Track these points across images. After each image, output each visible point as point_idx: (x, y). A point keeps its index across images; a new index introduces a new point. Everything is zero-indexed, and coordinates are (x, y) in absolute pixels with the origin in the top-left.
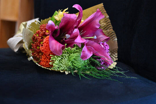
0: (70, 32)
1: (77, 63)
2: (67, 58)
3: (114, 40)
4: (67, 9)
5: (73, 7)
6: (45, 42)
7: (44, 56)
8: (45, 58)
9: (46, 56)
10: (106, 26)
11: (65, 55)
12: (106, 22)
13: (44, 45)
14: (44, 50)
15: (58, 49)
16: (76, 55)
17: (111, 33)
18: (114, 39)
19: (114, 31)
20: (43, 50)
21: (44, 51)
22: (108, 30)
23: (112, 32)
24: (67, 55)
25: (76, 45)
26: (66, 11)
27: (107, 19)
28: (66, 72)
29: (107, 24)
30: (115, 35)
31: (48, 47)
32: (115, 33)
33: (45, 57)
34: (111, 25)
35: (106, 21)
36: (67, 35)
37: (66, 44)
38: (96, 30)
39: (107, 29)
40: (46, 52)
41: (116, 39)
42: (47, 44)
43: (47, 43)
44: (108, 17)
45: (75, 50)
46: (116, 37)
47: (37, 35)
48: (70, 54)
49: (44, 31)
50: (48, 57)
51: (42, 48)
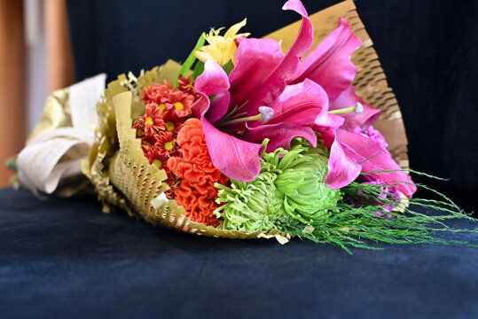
0: (268, 98)
1: (308, 200)
2: (273, 187)
3: (390, 119)
4: (243, 23)
5: (284, 8)
6: (189, 142)
7: (185, 191)
8: (189, 199)
9: (193, 189)
10: (360, 75)
11: (266, 177)
12: (363, 60)
13: (187, 151)
14: (187, 169)
15: (243, 158)
16: (302, 173)
17: (379, 95)
18: (390, 115)
19: (390, 89)
20: (183, 170)
21: (187, 172)
22: (370, 88)
23: (385, 93)
24: (271, 178)
25: (300, 139)
26: (241, 31)
27: (367, 52)
28: (278, 237)
29: (366, 66)
30: (395, 101)
31: (201, 157)
32: (393, 95)
33: (189, 194)
34: (380, 70)
35: (362, 56)
36: (263, 109)
37: (267, 141)
38: (343, 86)
39: (365, 85)
40: (194, 174)
41: (398, 115)
42: (195, 145)
43: (197, 143)
44: (369, 42)
45: (301, 156)
46: (397, 107)
47: (149, 122)
48: (281, 172)
49: (167, 104)
50: (202, 193)
51: (181, 164)
